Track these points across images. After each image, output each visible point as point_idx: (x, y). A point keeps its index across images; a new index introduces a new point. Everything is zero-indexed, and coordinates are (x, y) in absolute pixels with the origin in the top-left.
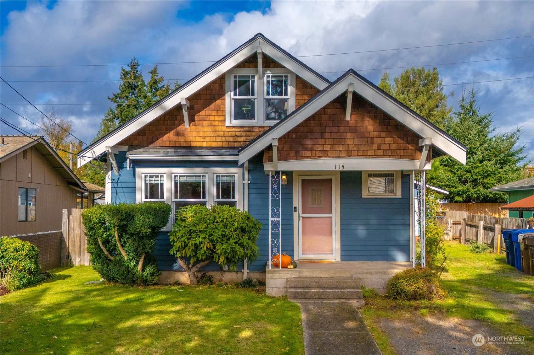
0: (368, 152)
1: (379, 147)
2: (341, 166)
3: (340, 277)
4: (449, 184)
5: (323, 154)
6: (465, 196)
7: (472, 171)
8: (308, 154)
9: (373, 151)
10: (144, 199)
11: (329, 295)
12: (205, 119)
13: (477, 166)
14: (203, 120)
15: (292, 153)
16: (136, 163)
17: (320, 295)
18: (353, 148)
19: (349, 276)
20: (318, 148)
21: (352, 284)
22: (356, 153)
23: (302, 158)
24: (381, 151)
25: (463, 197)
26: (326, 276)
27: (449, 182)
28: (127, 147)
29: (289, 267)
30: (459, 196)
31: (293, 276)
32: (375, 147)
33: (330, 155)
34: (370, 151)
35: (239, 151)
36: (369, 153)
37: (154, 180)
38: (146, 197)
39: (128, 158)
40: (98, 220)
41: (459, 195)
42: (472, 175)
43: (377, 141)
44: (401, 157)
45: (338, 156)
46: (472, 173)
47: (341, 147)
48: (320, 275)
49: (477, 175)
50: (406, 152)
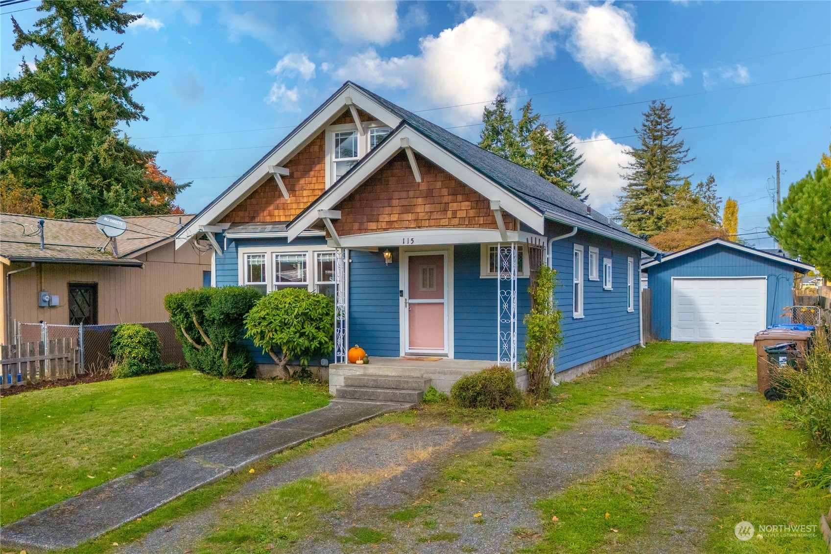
0: (442, 221)
1: (455, 213)
2: (410, 240)
3: (409, 377)
5: (390, 226)
8: (373, 225)
9: (447, 220)
10: (247, 283)
11: (380, 396)
12: (304, 188)
14: (303, 189)
15: (356, 226)
16: (240, 242)
17: (370, 396)
18: (424, 216)
19: (419, 375)
20: (384, 218)
21: (414, 385)
22: (427, 223)
23: (367, 230)
24: (456, 219)
26: (393, 374)
28: (229, 224)
29: (358, 362)
31: (358, 373)
32: (450, 214)
33: (397, 227)
34: (444, 220)
35: (287, 226)
36: (444, 222)
37: (256, 261)
38: (249, 280)
39: (224, 237)
40: (176, 305)
43: (453, 206)
44: (481, 226)
45: (406, 228)
47: (410, 217)
48: (386, 373)
50: (487, 220)
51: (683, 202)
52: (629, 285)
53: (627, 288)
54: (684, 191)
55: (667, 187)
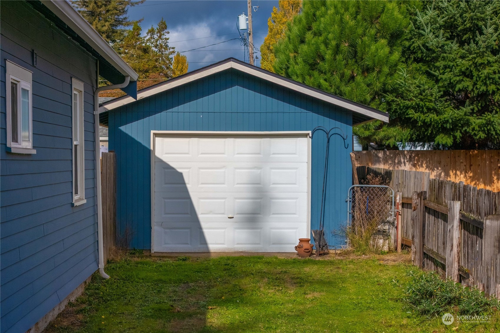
4: (422, 103)
6: (458, 134)
7: (475, 73)
13: (486, 62)
25: (455, 137)
27: (422, 100)
30: (445, 134)
41: (445, 131)
42: (475, 84)
46: (475, 78)
49: (485, 84)
51: (132, 51)
52: (75, 143)
53: (72, 150)
54: (133, 37)
55: (113, 32)
